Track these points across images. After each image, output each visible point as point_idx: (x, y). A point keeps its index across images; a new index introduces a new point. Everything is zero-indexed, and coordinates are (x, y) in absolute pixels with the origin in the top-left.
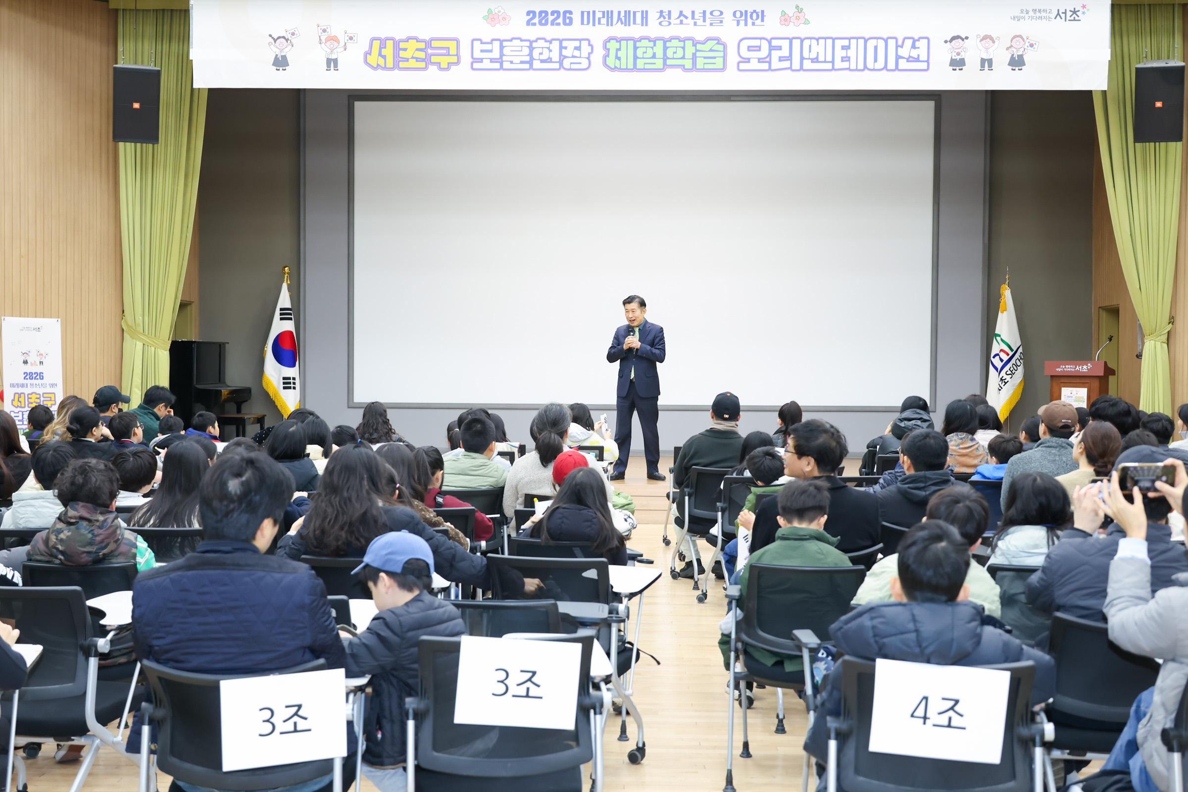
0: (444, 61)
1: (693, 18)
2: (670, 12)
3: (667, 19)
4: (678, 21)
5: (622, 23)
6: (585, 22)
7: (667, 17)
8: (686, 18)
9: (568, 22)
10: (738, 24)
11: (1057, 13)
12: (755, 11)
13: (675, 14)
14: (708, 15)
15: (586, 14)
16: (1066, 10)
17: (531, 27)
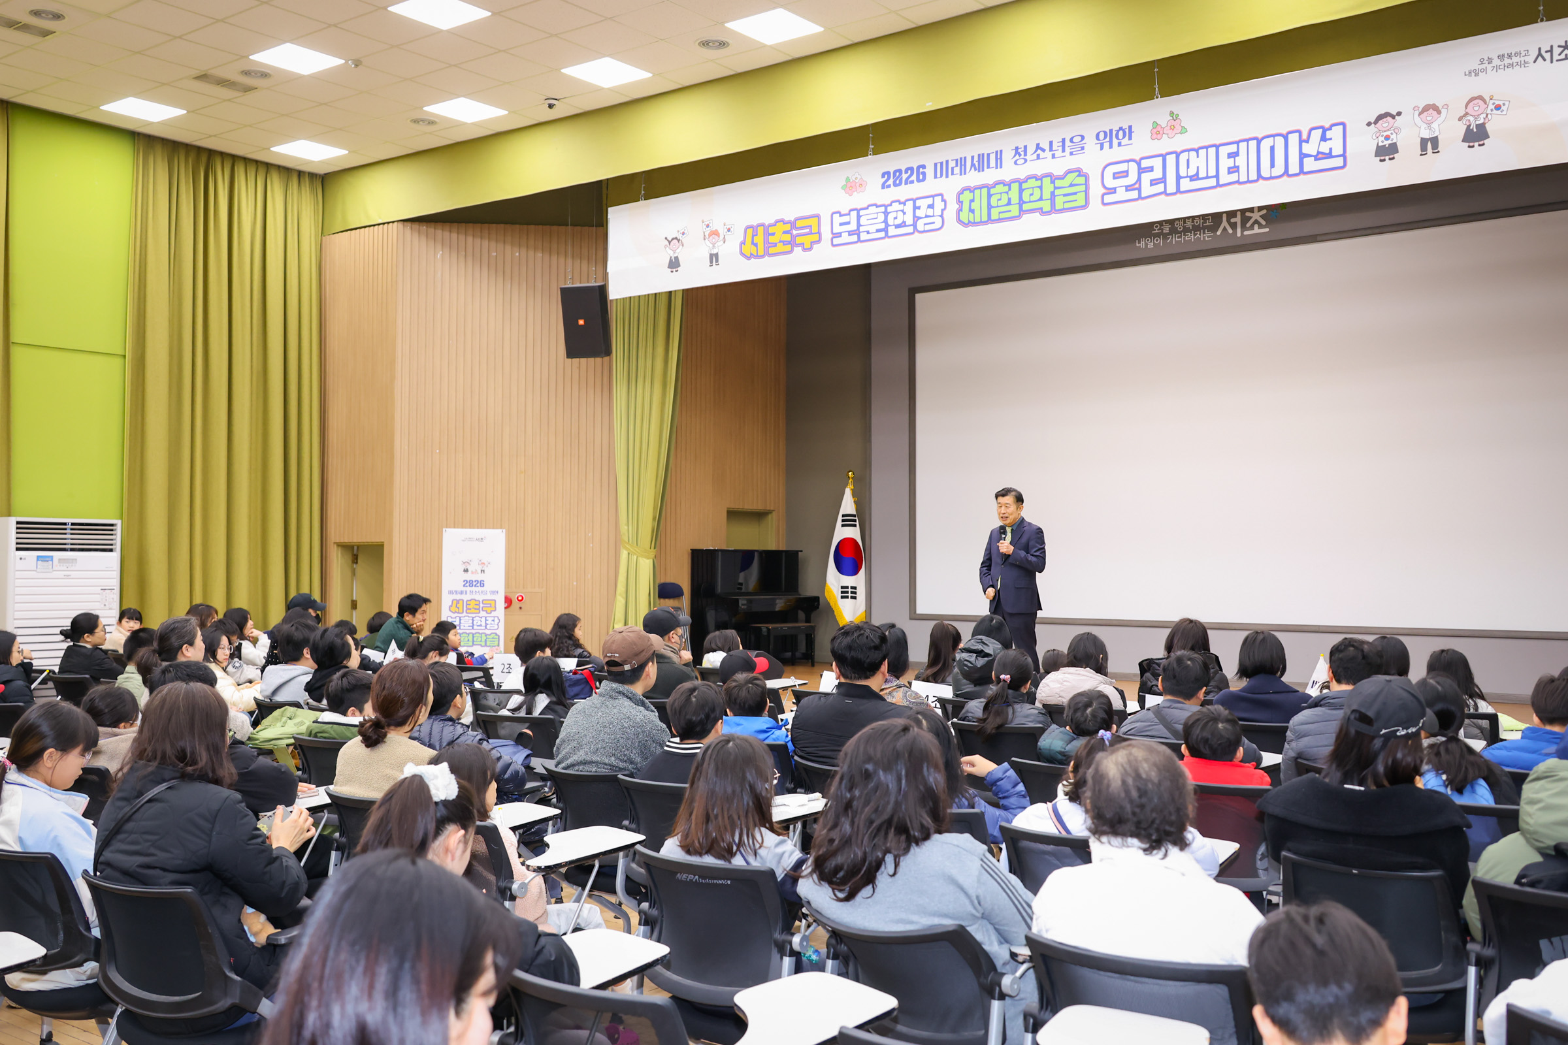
0: (807, 240)
1: (1051, 150)
2: (1025, 147)
3: (1022, 156)
4: (1035, 156)
5: (975, 170)
6: (939, 175)
7: (1022, 153)
8: (1044, 150)
9: (922, 178)
10: (1102, 148)
11: (1537, 53)
12: (1121, 128)
13: (1031, 149)
14: (1068, 143)
15: (939, 165)
16: (1552, 47)
17: (886, 190)
